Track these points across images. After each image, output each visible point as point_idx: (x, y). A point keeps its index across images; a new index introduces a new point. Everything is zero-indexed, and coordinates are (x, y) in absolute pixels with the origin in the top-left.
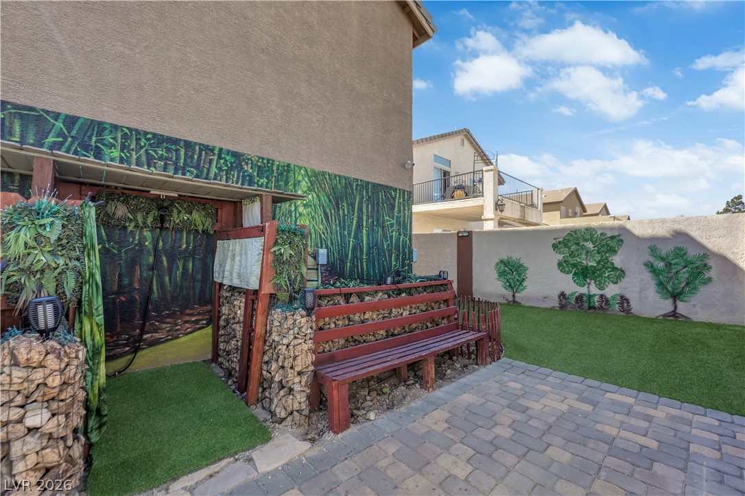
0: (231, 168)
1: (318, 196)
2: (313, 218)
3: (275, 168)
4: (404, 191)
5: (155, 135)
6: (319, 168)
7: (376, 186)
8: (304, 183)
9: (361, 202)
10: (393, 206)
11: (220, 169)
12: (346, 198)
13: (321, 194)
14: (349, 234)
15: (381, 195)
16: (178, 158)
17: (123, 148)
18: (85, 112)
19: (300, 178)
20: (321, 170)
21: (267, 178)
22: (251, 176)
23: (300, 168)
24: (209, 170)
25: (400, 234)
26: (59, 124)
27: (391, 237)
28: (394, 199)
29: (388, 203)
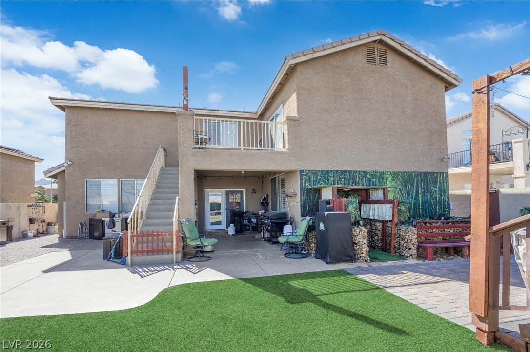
0: (363, 177)
1: (396, 182)
2: (394, 192)
3: (378, 174)
4: (443, 173)
5: (341, 171)
6: (396, 170)
7: (425, 174)
8: (390, 178)
9: (417, 182)
10: (436, 182)
11: (359, 178)
12: (410, 182)
13: (398, 181)
14: (412, 198)
15: (429, 177)
16: (347, 177)
17: (334, 177)
18: (325, 169)
19: (388, 176)
20: (397, 171)
21: (375, 178)
22: (370, 179)
23: (388, 172)
24: (356, 179)
25: (441, 196)
26: (320, 173)
27: (436, 198)
28: (437, 178)
29: (433, 180)
